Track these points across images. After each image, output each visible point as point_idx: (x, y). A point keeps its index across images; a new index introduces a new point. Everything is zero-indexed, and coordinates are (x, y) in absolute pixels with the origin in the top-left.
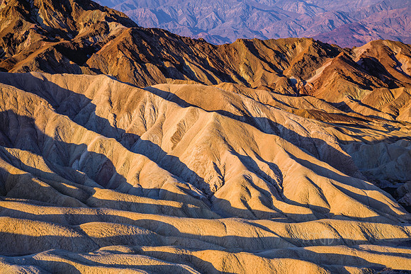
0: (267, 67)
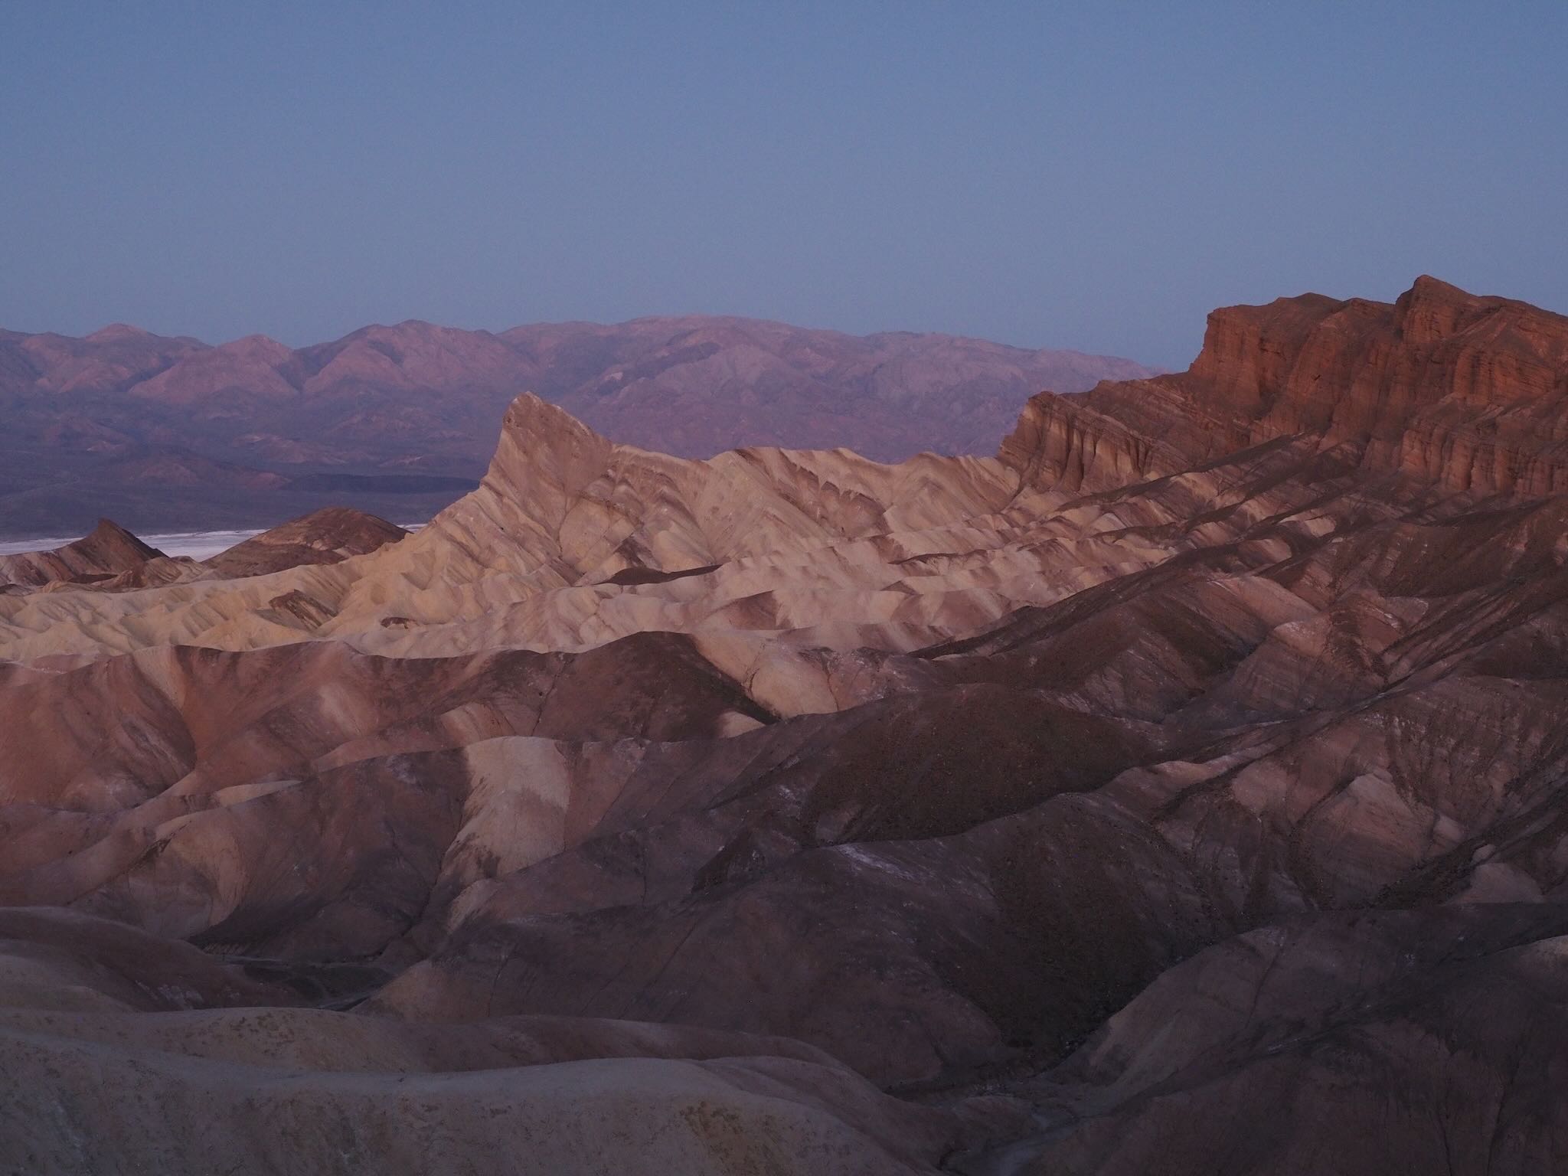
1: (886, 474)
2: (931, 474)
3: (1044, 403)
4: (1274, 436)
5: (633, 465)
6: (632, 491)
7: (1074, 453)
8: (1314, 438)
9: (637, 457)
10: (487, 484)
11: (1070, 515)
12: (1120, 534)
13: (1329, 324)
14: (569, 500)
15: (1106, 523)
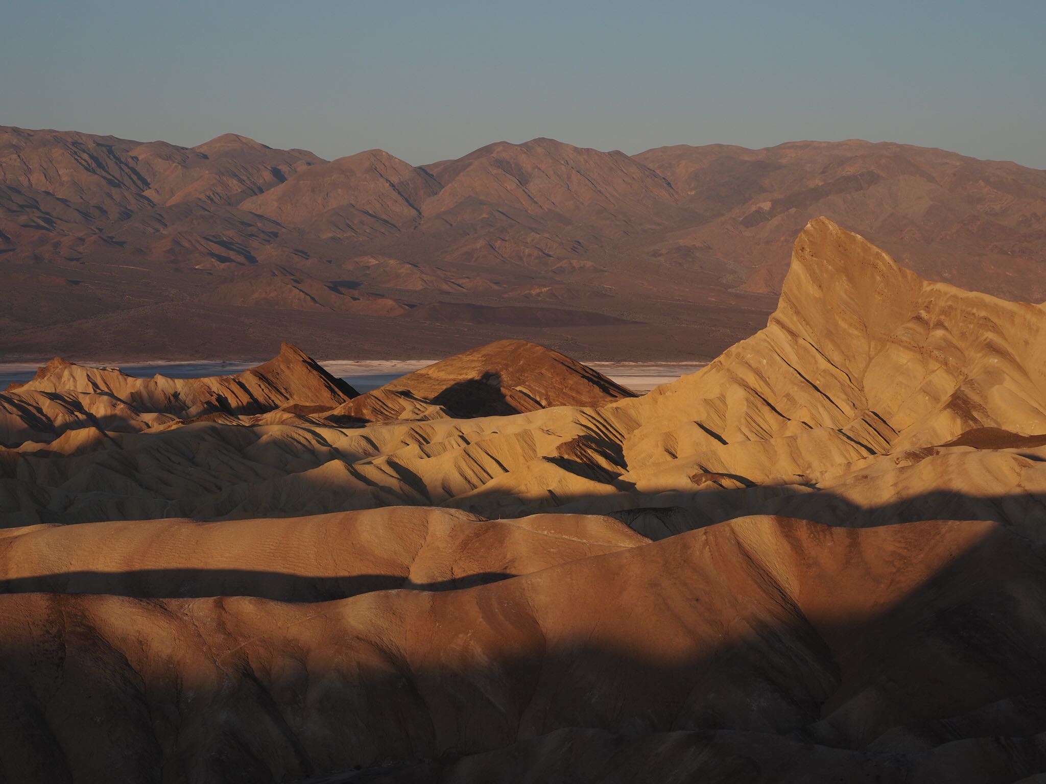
5: (950, 307)
6: (949, 337)
9: (955, 296)
10: (778, 322)
14: (873, 344)
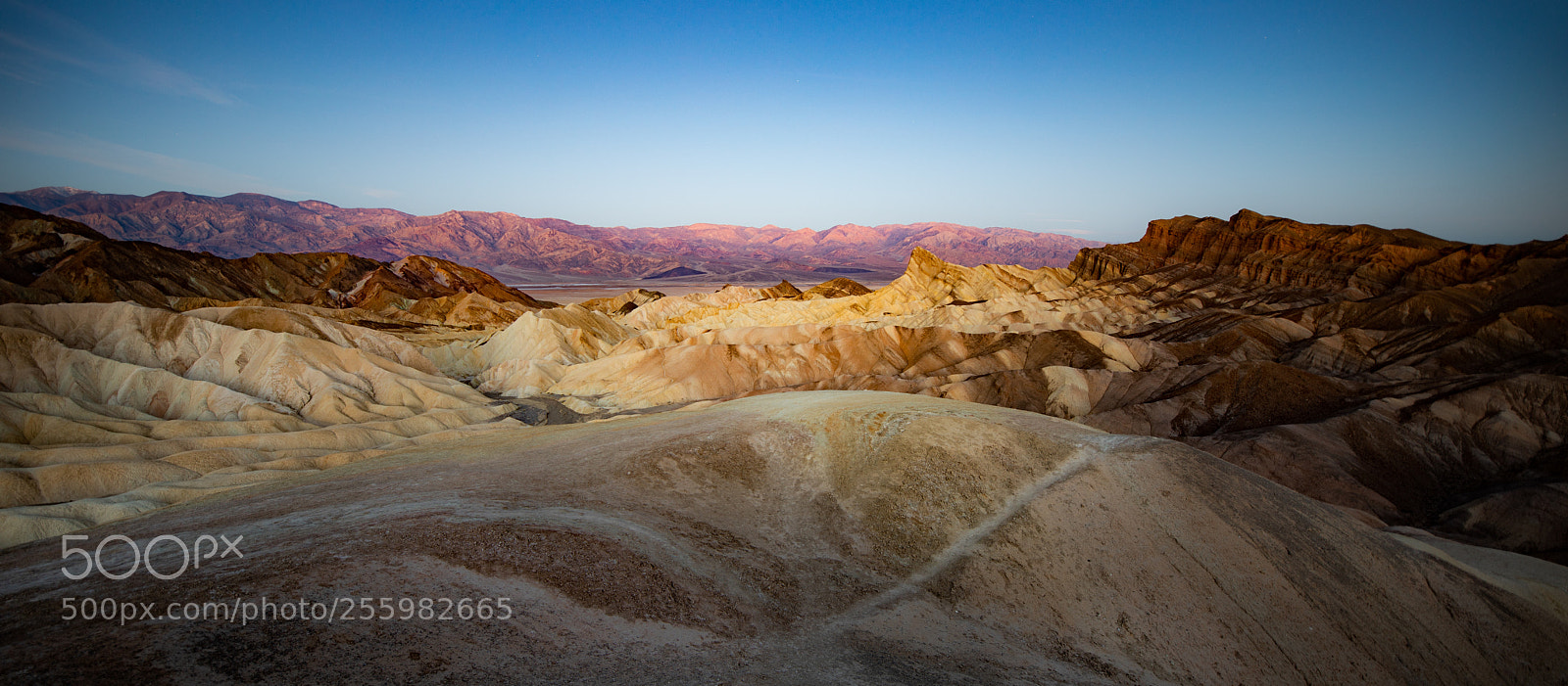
0: (300, 281)
1: (1032, 273)
2: (1048, 273)
3: (1086, 251)
4: (1175, 263)
5: (951, 269)
6: (951, 277)
7: (1097, 268)
8: (1194, 264)
9: (952, 267)
10: (907, 274)
11: (1103, 287)
12: (1124, 295)
13: (1200, 225)
14: (932, 279)
15: (1117, 291)
